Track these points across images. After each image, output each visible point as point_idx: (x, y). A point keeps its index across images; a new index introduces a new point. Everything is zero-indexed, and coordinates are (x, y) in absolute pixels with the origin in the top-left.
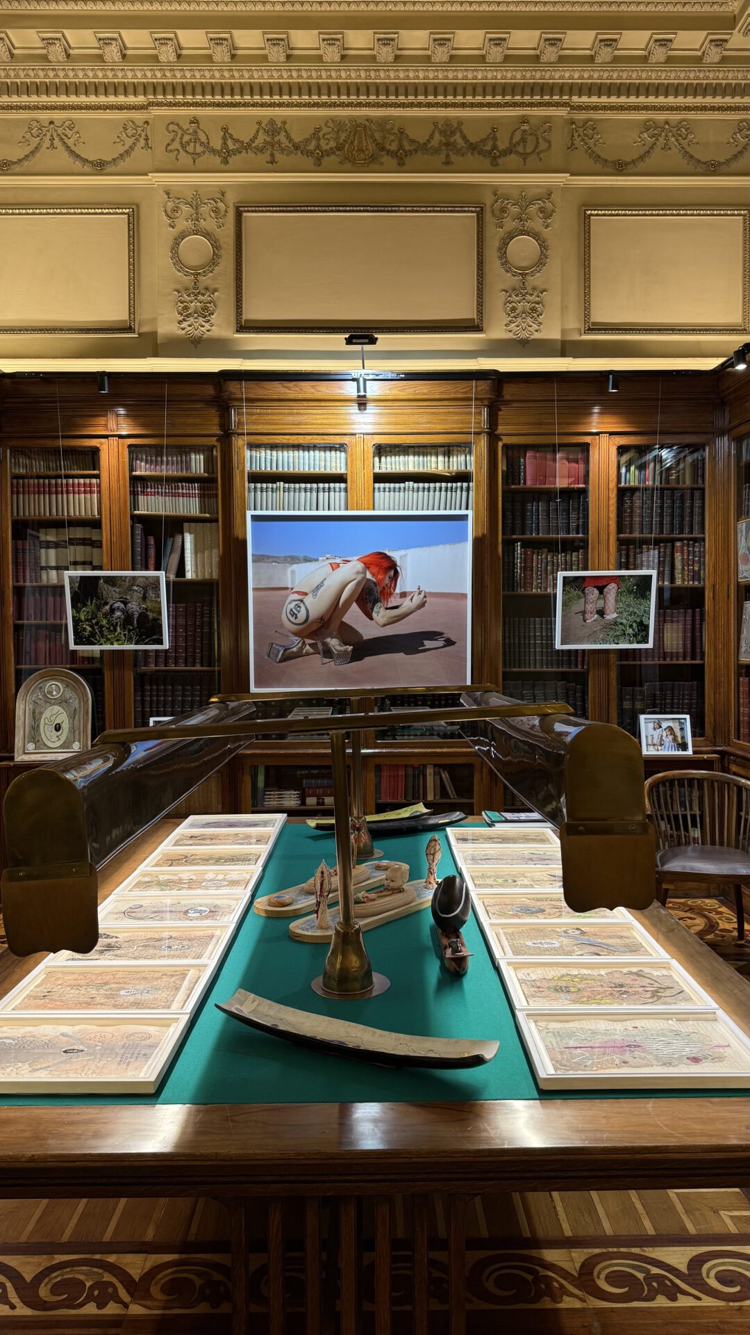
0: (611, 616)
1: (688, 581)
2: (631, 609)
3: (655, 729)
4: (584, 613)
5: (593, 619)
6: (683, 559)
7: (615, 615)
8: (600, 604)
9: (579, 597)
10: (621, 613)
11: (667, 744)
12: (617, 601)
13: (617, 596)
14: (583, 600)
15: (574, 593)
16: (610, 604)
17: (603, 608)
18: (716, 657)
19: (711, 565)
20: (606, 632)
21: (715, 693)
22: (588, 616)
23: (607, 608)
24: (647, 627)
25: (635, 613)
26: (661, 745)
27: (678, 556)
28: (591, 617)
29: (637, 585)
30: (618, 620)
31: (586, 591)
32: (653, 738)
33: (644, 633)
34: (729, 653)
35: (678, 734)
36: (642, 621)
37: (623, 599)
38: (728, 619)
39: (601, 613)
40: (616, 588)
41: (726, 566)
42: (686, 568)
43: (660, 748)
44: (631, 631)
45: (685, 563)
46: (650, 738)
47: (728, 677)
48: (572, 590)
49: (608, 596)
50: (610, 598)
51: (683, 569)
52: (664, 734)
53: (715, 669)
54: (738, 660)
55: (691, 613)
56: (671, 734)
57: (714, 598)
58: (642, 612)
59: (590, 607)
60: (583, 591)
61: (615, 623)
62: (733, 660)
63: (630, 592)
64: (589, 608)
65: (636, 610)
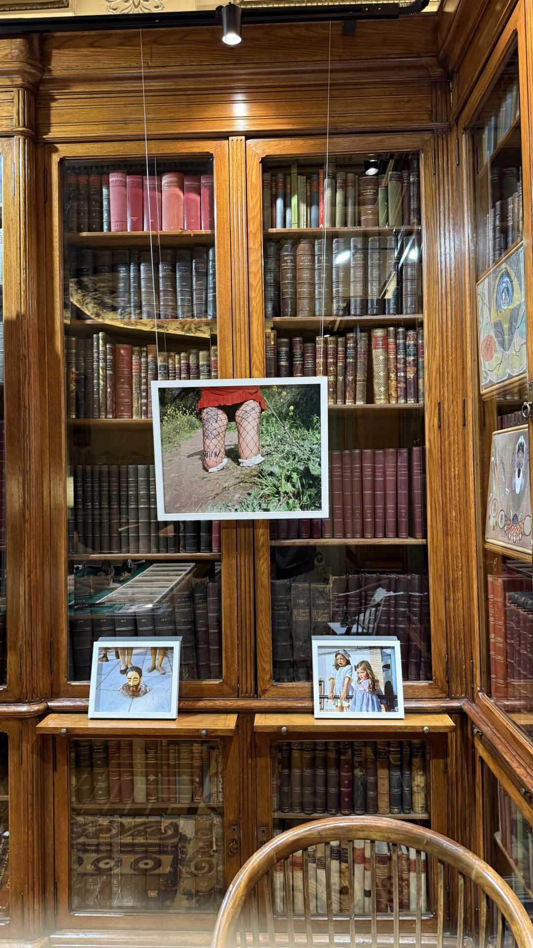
0: (252, 460)
1: (397, 398)
2: (287, 448)
3: (337, 666)
4: (203, 455)
5: (220, 466)
6: (387, 360)
7: (259, 459)
8: (231, 439)
9: (193, 427)
10: (268, 454)
11: (358, 696)
12: (260, 433)
13: (261, 423)
14: (200, 431)
15: (184, 419)
16: (248, 438)
17: (237, 446)
18: (446, 534)
19: (434, 368)
20: (244, 488)
21: (447, 599)
22: (210, 460)
23: (243, 445)
24: (317, 480)
25: (294, 455)
26: (348, 698)
27: (378, 355)
28: (217, 463)
29: (296, 405)
30: (267, 468)
31: (204, 415)
32: (333, 685)
33: (313, 491)
34: (467, 526)
35: (380, 676)
36: (307, 469)
37: (272, 429)
38: (465, 466)
39: (234, 454)
40: (258, 409)
41: (460, 368)
42: (393, 376)
43: (345, 704)
44: (287, 487)
45: (392, 367)
46: (328, 685)
47: (469, 573)
48: (180, 414)
49: (244, 424)
50: (248, 428)
51: (388, 378)
52: (355, 677)
53: (446, 556)
54: (484, 542)
55: (406, 455)
56: (367, 676)
57: (440, 427)
58: (307, 452)
59: (213, 445)
60: (199, 415)
61: (261, 474)
62: (474, 542)
63: (283, 416)
64: (212, 447)
65: (295, 449)
